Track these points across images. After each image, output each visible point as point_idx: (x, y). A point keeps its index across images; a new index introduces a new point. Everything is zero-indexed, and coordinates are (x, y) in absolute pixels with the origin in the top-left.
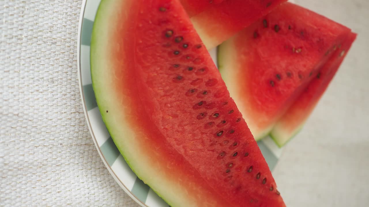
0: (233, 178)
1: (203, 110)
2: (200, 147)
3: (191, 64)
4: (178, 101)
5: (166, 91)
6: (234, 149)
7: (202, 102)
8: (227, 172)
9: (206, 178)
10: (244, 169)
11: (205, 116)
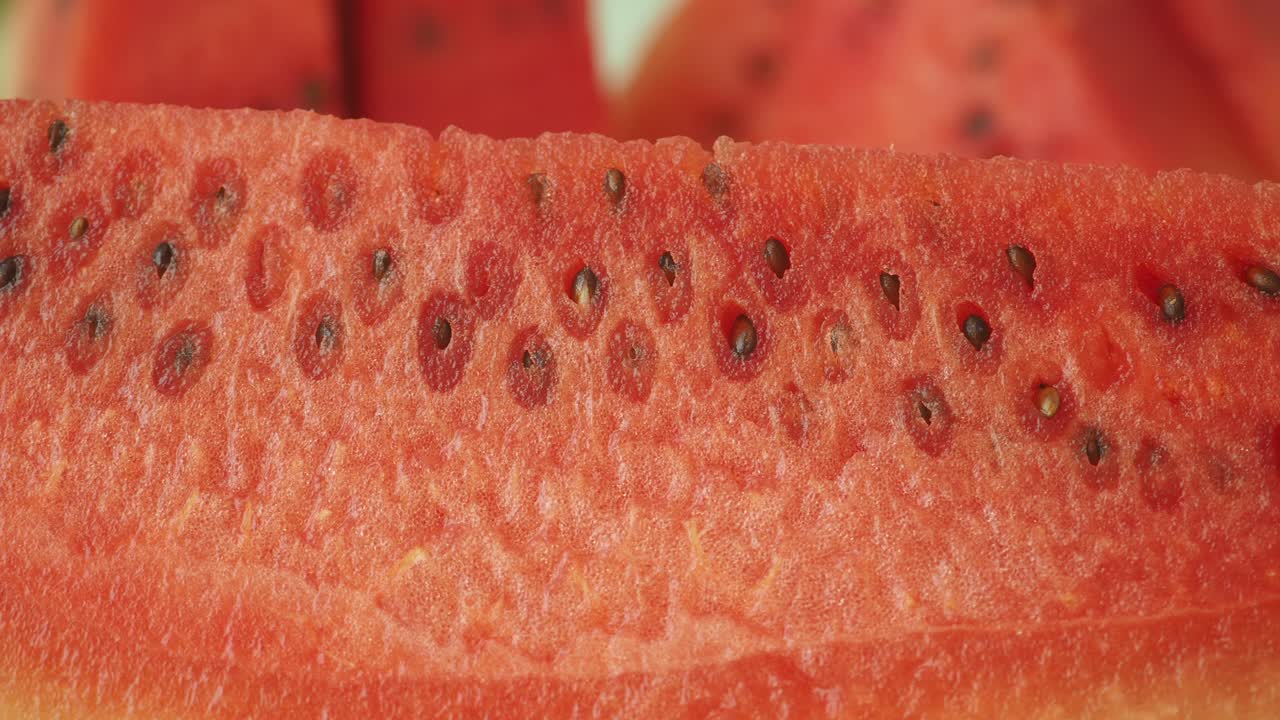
0: (1174, 442)
1: (488, 340)
2: (761, 508)
3: (125, 238)
4: (323, 445)
5: (212, 477)
6: (917, 312)
7: (427, 310)
8: (1094, 460)
9: (1055, 610)
10: (1133, 331)
11: (543, 348)
